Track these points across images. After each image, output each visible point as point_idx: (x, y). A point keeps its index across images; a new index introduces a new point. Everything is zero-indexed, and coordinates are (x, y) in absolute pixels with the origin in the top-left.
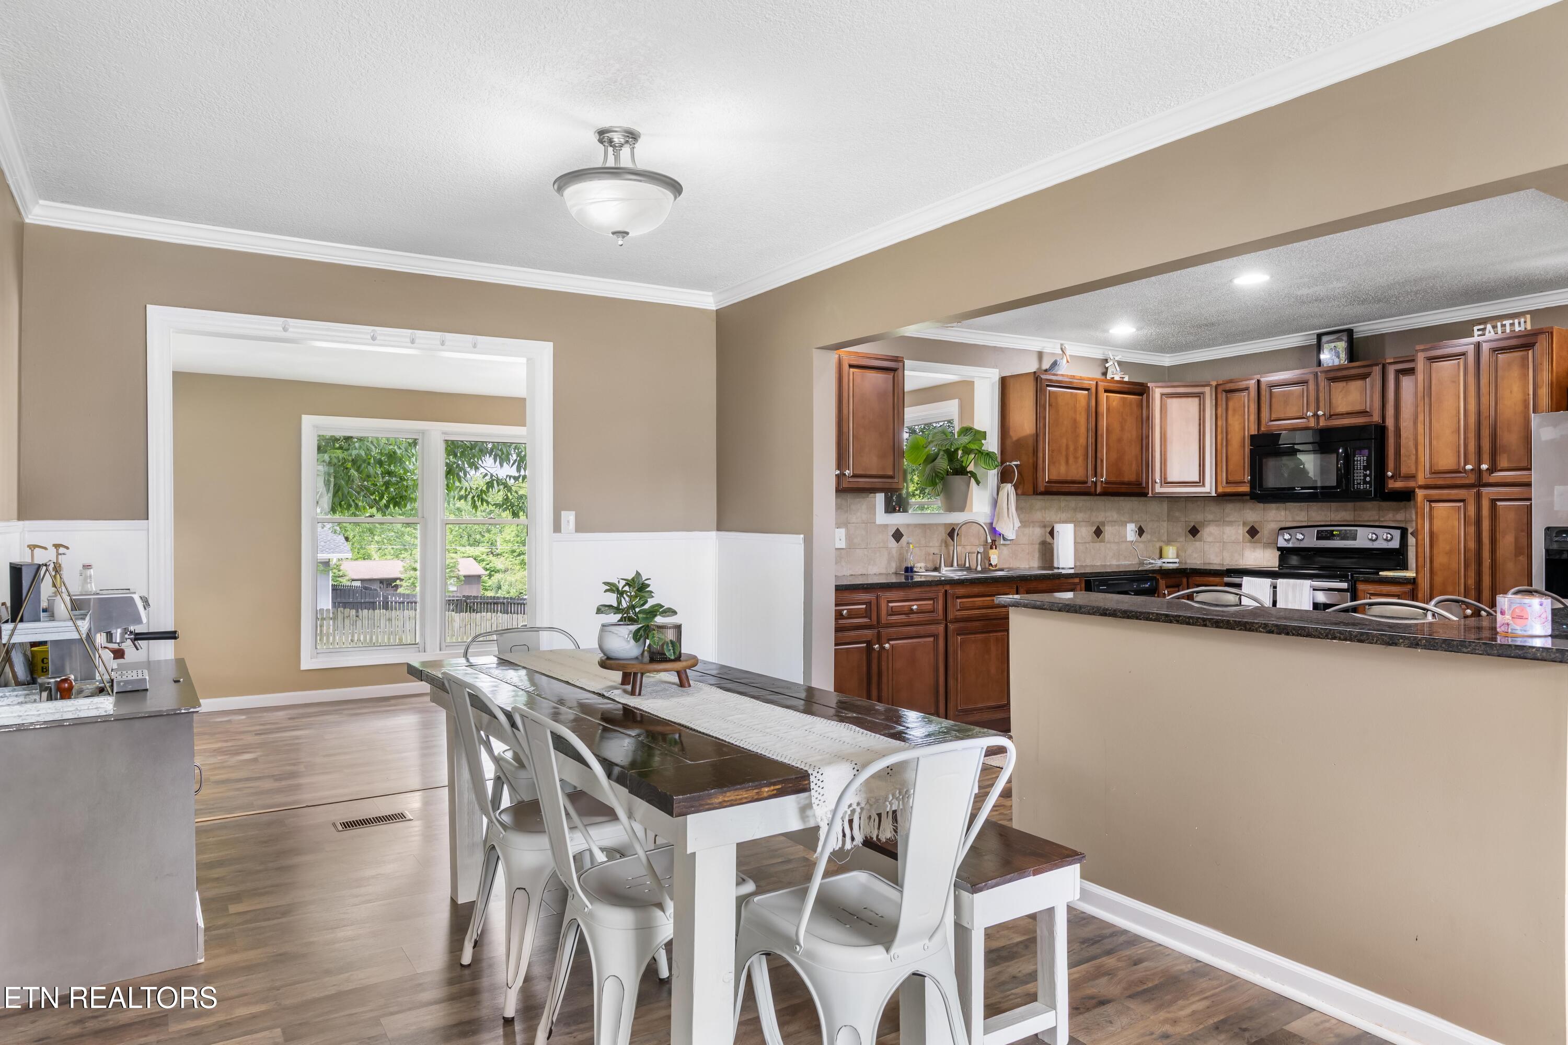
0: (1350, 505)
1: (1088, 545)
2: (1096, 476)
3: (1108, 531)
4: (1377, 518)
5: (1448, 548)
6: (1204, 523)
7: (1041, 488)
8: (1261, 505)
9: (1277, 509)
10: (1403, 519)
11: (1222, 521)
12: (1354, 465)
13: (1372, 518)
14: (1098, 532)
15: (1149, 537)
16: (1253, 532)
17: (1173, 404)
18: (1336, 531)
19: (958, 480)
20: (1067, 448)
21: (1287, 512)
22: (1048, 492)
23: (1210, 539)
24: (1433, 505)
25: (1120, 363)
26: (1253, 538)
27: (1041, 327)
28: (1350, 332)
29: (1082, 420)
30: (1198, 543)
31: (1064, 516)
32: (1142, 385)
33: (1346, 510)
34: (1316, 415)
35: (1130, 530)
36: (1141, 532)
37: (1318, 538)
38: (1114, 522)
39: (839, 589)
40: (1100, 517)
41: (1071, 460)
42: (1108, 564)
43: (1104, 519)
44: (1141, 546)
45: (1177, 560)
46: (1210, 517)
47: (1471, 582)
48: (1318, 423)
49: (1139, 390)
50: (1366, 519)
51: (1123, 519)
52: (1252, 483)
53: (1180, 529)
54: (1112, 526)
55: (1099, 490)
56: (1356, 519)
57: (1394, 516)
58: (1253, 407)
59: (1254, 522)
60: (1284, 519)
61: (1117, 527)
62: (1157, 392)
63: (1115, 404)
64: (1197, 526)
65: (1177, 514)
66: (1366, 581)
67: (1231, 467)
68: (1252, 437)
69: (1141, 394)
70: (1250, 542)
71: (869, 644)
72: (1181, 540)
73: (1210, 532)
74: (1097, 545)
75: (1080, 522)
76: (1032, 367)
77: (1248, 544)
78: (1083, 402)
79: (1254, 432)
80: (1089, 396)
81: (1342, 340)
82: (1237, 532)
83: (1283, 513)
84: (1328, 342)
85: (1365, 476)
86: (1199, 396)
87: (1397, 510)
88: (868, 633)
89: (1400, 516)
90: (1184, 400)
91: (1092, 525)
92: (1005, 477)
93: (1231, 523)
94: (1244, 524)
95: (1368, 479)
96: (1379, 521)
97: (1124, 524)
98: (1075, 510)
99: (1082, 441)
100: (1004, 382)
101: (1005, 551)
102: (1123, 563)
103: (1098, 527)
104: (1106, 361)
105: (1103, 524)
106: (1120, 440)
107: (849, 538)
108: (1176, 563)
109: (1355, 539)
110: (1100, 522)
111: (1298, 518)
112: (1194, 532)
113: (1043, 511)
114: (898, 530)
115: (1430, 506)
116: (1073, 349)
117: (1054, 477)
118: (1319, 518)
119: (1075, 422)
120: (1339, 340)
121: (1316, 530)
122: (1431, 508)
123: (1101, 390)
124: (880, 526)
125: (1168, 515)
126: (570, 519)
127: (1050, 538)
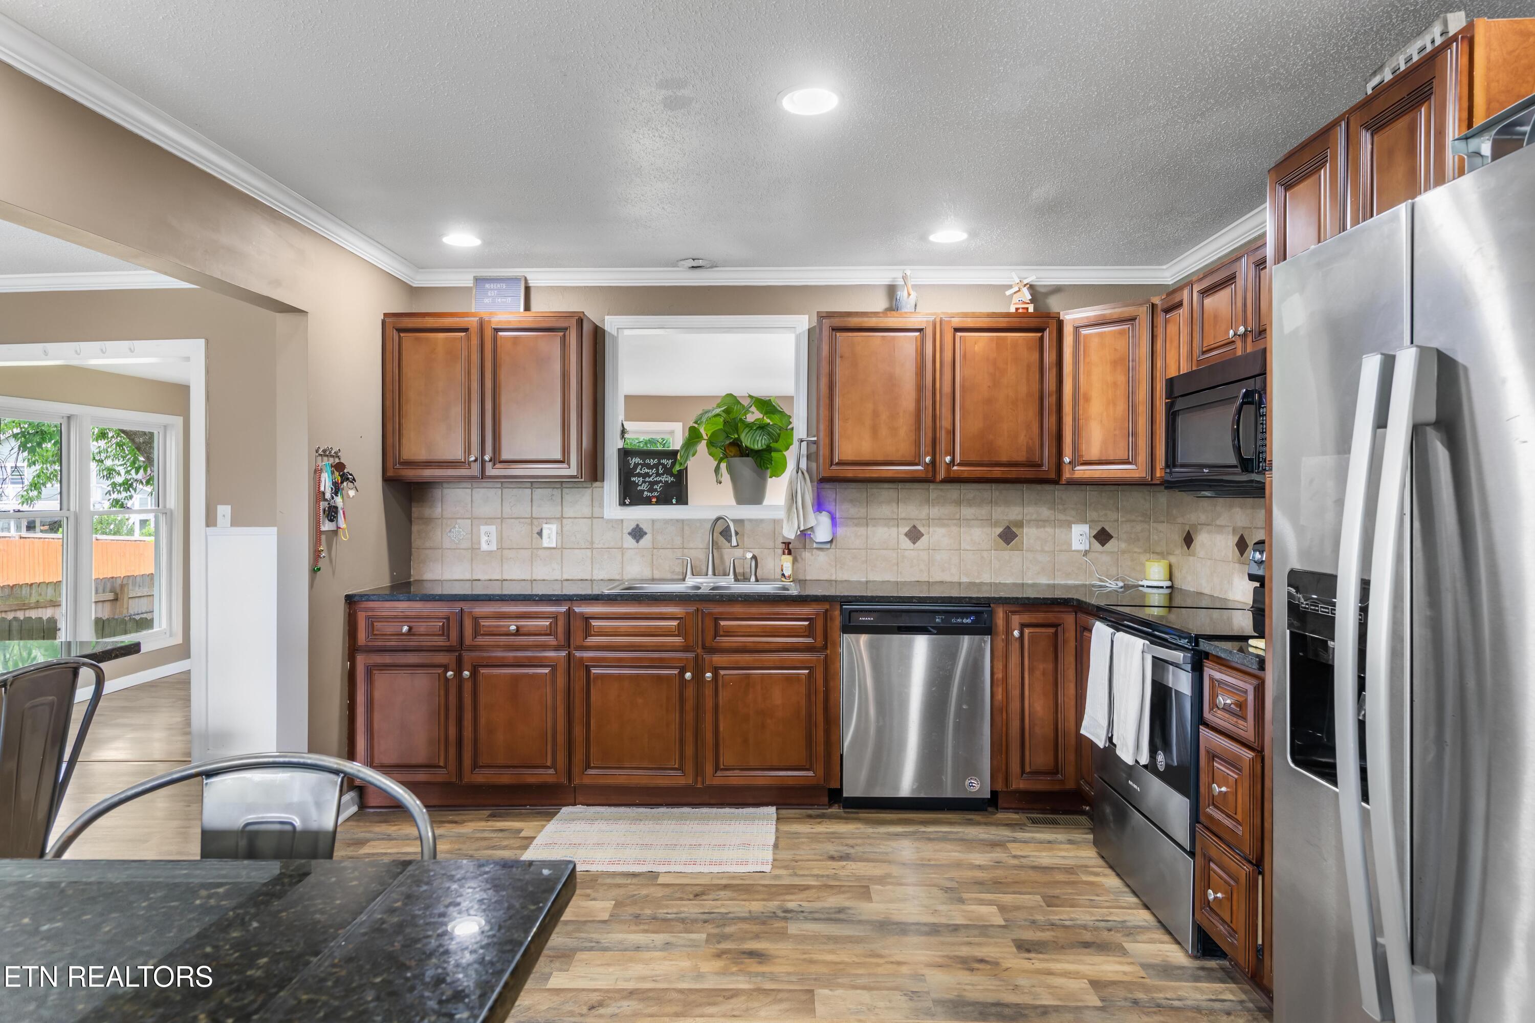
1: (985, 554)
2: (933, 454)
3: (1029, 535)
8: (1251, 501)
11: (1214, 525)
14: (1007, 536)
15: (1123, 545)
17: (1096, 338)
19: (747, 464)
23: (1202, 554)
26: (1241, 557)
29: (906, 374)
30: (1191, 558)
31: (935, 511)
32: (1050, 316)
35: (1078, 536)
36: (1103, 537)
38: (1041, 523)
40: (1011, 513)
41: (885, 432)
42: (1030, 582)
43: (1020, 517)
44: (1105, 558)
45: (1167, 584)
46: (1203, 518)
48: (1244, 348)
49: (1046, 323)
51: (1062, 517)
52: (1172, 460)
53: (1174, 535)
54: (1038, 527)
55: (942, 474)
59: (1243, 527)
61: (1049, 530)
62: (1068, 324)
63: (976, 347)
64: (1191, 531)
65: (1174, 512)
68: (1171, 384)
70: (1238, 561)
72: (1177, 551)
73: (1203, 542)
74: (1006, 554)
75: (970, 520)
77: (1236, 566)
78: (909, 349)
82: (1225, 544)
90: (1108, 330)
91: (996, 524)
92: (806, 461)
97: (1064, 523)
98: (959, 503)
99: (908, 404)
101: (822, 557)
102: (1063, 582)
103: (1008, 527)
105: (1020, 524)
106: (989, 401)
107: (561, 533)
108: (1162, 587)
110: (1010, 522)
112: (1188, 540)
113: (895, 505)
114: (638, 525)
117: (849, 457)
119: (891, 378)
123: (955, 333)
124: (609, 521)
126: (224, 511)
127: (906, 543)
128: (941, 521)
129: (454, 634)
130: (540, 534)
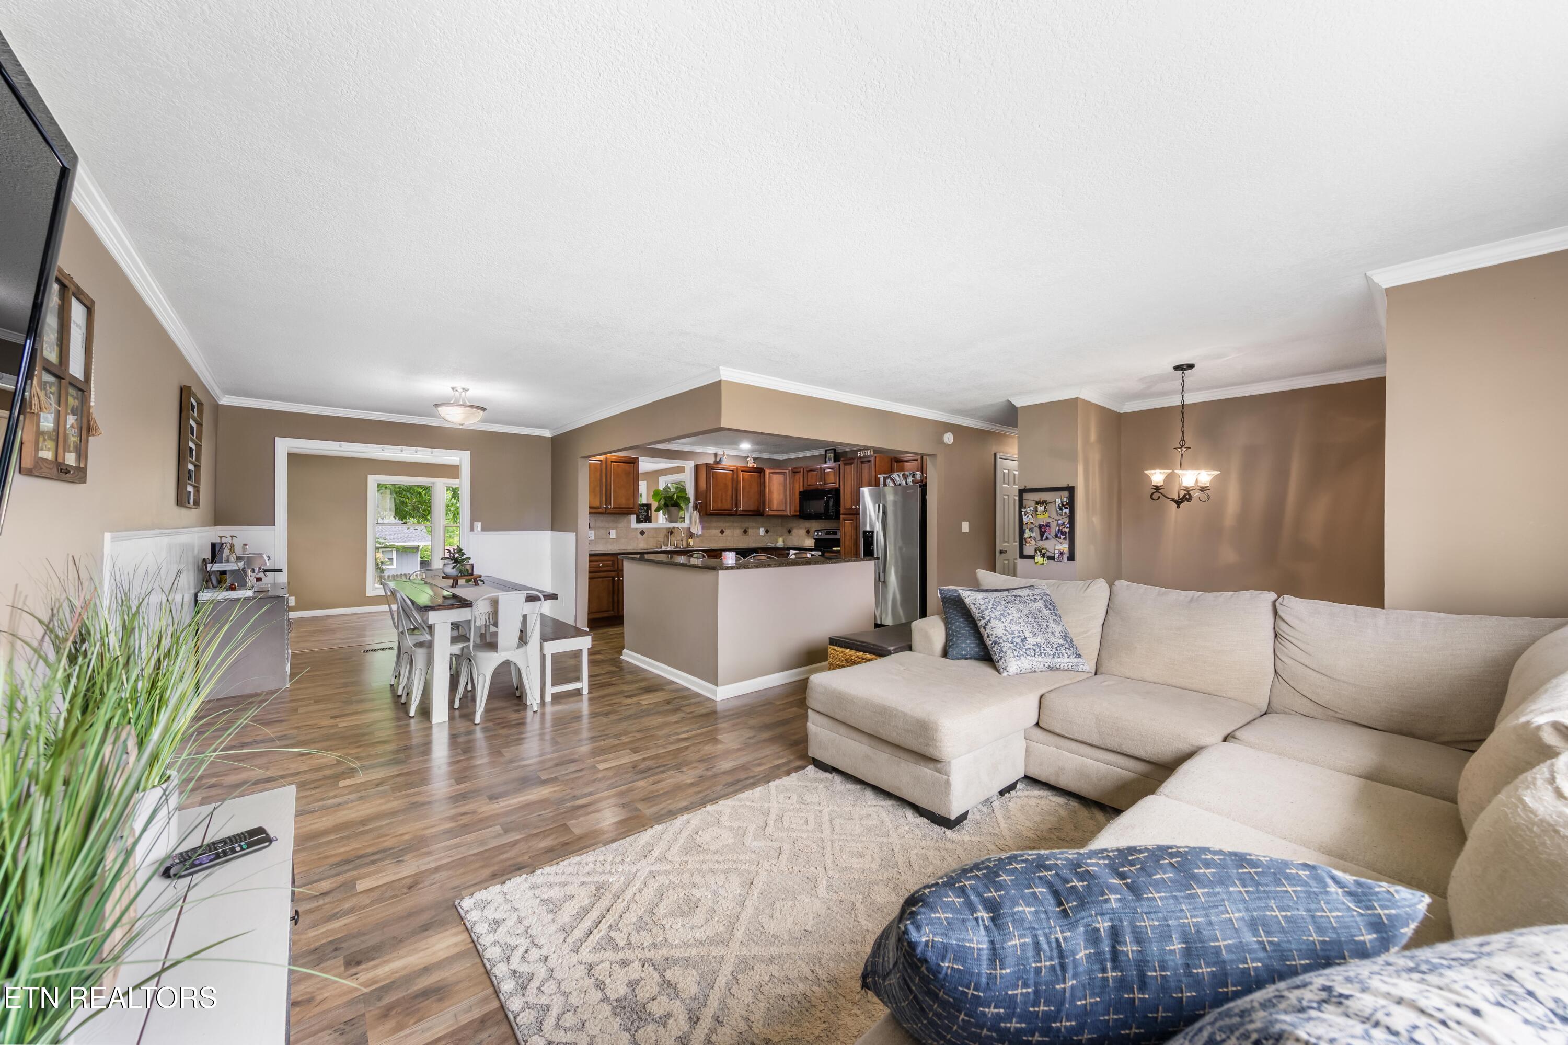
1: (739, 537)
2: (737, 507)
3: (750, 531)
5: (849, 538)
6: (793, 528)
7: (708, 513)
8: (807, 520)
9: (812, 522)
11: (796, 527)
12: (829, 505)
14: (745, 532)
15: (771, 534)
16: (808, 532)
17: (775, 477)
18: (832, 531)
19: (673, 509)
20: (722, 495)
21: (818, 524)
22: (712, 515)
23: (795, 535)
25: (755, 459)
26: (808, 534)
27: (717, 444)
28: (835, 450)
29: (730, 484)
30: (791, 537)
31: (727, 525)
32: (761, 468)
34: (820, 484)
35: (762, 531)
36: (767, 531)
37: (826, 535)
38: (753, 528)
39: (591, 555)
40: (746, 525)
41: (724, 501)
42: (751, 545)
43: (748, 526)
44: (767, 537)
45: (782, 544)
48: (820, 487)
49: (760, 471)
51: (757, 526)
52: (800, 511)
53: (785, 531)
55: (738, 513)
58: (802, 479)
59: (808, 528)
60: (817, 526)
61: (755, 530)
62: (767, 472)
63: (747, 477)
64: (790, 529)
65: (784, 524)
66: (828, 552)
67: (796, 504)
68: (800, 492)
69: (760, 472)
70: (807, 536)
71: (613, 578)
72: (785, 535)
73: (795, 531)
74: (745, 537)
75: (736, 527)
76: (711, 461)
78: (730, 476)
79: (802, 490)
80: (733, 473)
82: (803, 532)
84: (828, 453)
86: (784, 473)
88: (613, 574)
90: (778, 475)
91: (742, 529)
92: (695, 508)
93: (801, 528)
94: (805, 528)
95: (833, 510)
97: (759, 528)
98: (733, 522)
99: (730, 492)
100: (697, 467)
101: (697, 539)
102: (758, 545)
104: (748, 457)
105: (748, 528)
106: (749, 492)
107: (617, 533)
109: (836, 535)
110: (746, 528)
111: (821, 526)
112: (790, 531)
113: (718, 523)
114: (643, 530)
116: (728, 452)
117: (715, 508)
118: (827, 526)
119: (726, 485)
120: (832, 452)
121: (826, 531)
123: (739, 472)
124: (633, 529)
125: (781, 524)
126: (478, 525)
127: (720, 534)
128: (729, 528)
129: (616, 566)
130: (610, 533)
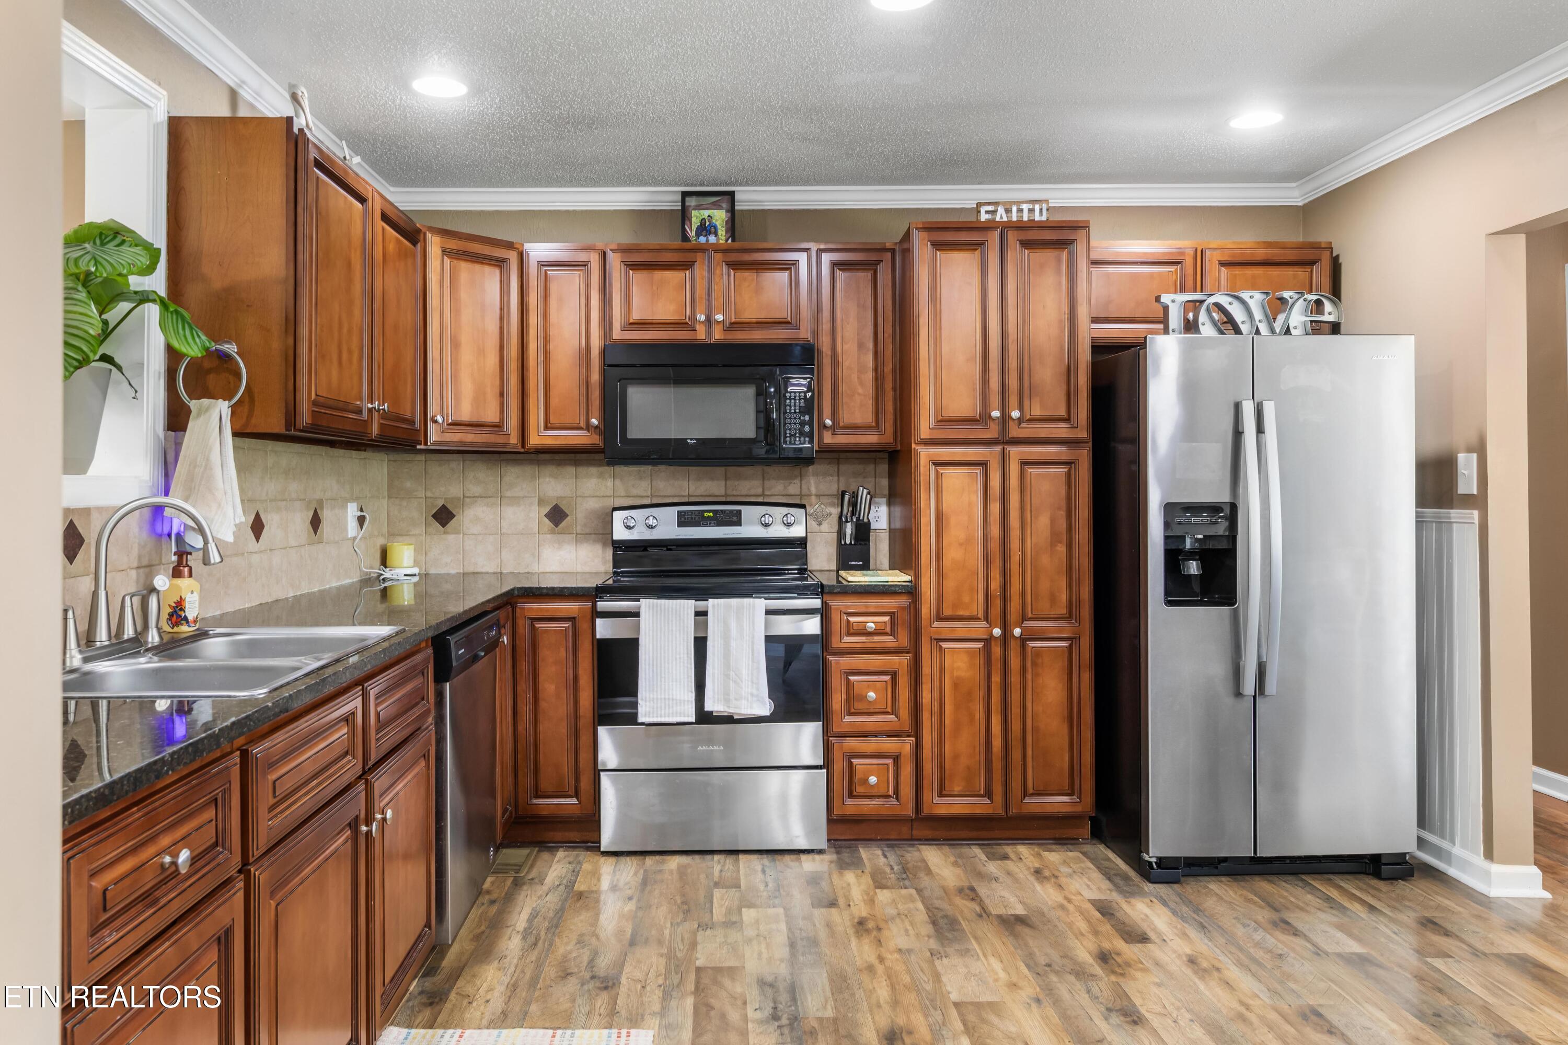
0: (720, 470)
1: (303, 552)
2: (371, 398)
3: (327, 519)
4: (760, 491)
5: (962, 536)
6: (462, 502)
7: (306, 416)
8: (571, 470)
9: (601, 476)
10: (798, 493)
11: (501, 497)
12: (785, 406)
13: (753, 492)
14: (316, 522)
15: (370, 528)
16: (557, 515)
17: (461, 272)
18: (708, 511)
21: (618, 482)
23: (476, 529)
24: (941, 470)
26: (557, 525)
28: (728, 198)
30: (451, 537)
31: (271, 488)
32: (412, 223)
33: (712, 479)
34: (709, 321)
35: (351, 517)
36: (362, 518)
37: (681, 524)
38: (333, 501)
40: (317, 489)
42: (328, 586)
43: (321, 496)
44: (363, 545)
45: (415, 571)
46: (475, 490)
47: (995, 585)
48: (710, 333)
49: (412, 233)
50: (744, 492)
51: (344, 494)
52: (603, 430)
53: (416, 512)
54: (331, 509)
55: (375, 429)
56: (729, 492)
57: (785, 488)
58: (597, 297)
59: (558, 498)
60: (610, 493)
61: (336, 512)
62: (435, 244)
63: (390, 247)
64: (449, 506)
65: (408, 484)
67: (554, 401)
68: (610, 349)
69: (415, 240)
70: (552, 532)
72: (416, 531)
73: (476, 517)
74: (315, 550)
75: (292, 500)
77: (548, 536)
79: (599, 340)
81: (720, 208)
82: (528, 516)
83: (610, 483)
84: (699, 207)
85: (803, 424)
86: (501, 265)
87: (791, 478)
89: (794, 488)
90: (477, 265)
91: (308, 508)
93: (515, 500)
94: (541, 502)
95: (807, 429)
96: (763, 495)
97: (346, 501)
99: (357, 315)
100: (175, 129)
102: (344, 583)
103: (315, 512)
105: (322, 505)
108: (415, 575)
109: (739, 523)
110: (317, 502)
111: (635, 492)
112: (444, 516)
115: (937, 472)
117: (323, 392)
118: (670, 491)
120: (715, 206)
121: (676, 509)
122: (938, 476)
125: (390, 486)
127: (252, 543)
128: (276, 504)
